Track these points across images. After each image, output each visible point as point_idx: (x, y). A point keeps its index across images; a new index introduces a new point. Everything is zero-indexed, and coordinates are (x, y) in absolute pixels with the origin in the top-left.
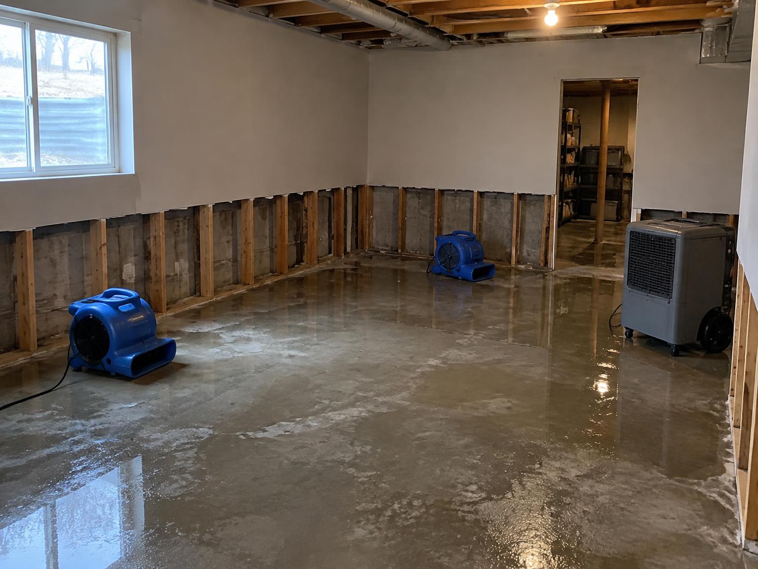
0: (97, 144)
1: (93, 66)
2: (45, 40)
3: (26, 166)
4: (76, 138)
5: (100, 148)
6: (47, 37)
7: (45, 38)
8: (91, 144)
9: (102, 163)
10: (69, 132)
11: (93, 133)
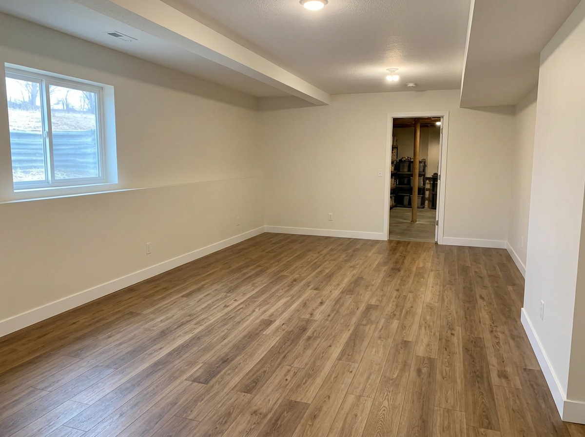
0: (89, 163)
1: (67, 106)
2: (31, 88)
3: (44, 179)
4: (72, 159)
5: (92, 166)
6: (32, 85)
7: (31, 86)
8: (83, 163)
9: (93, 176)
10: (67, 154)
11: (85, 155)
